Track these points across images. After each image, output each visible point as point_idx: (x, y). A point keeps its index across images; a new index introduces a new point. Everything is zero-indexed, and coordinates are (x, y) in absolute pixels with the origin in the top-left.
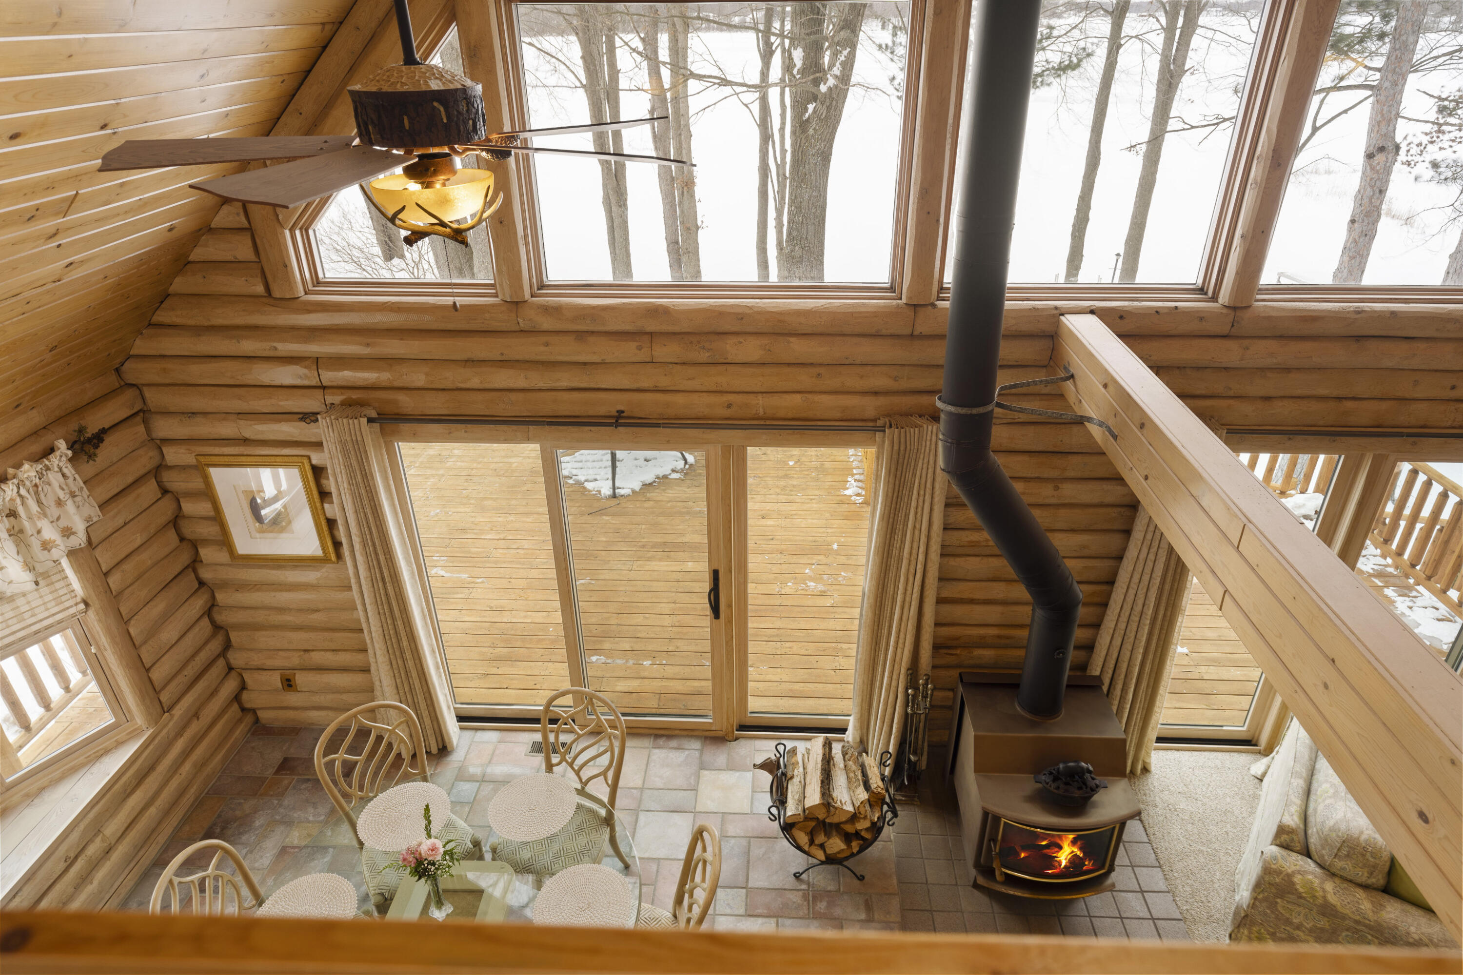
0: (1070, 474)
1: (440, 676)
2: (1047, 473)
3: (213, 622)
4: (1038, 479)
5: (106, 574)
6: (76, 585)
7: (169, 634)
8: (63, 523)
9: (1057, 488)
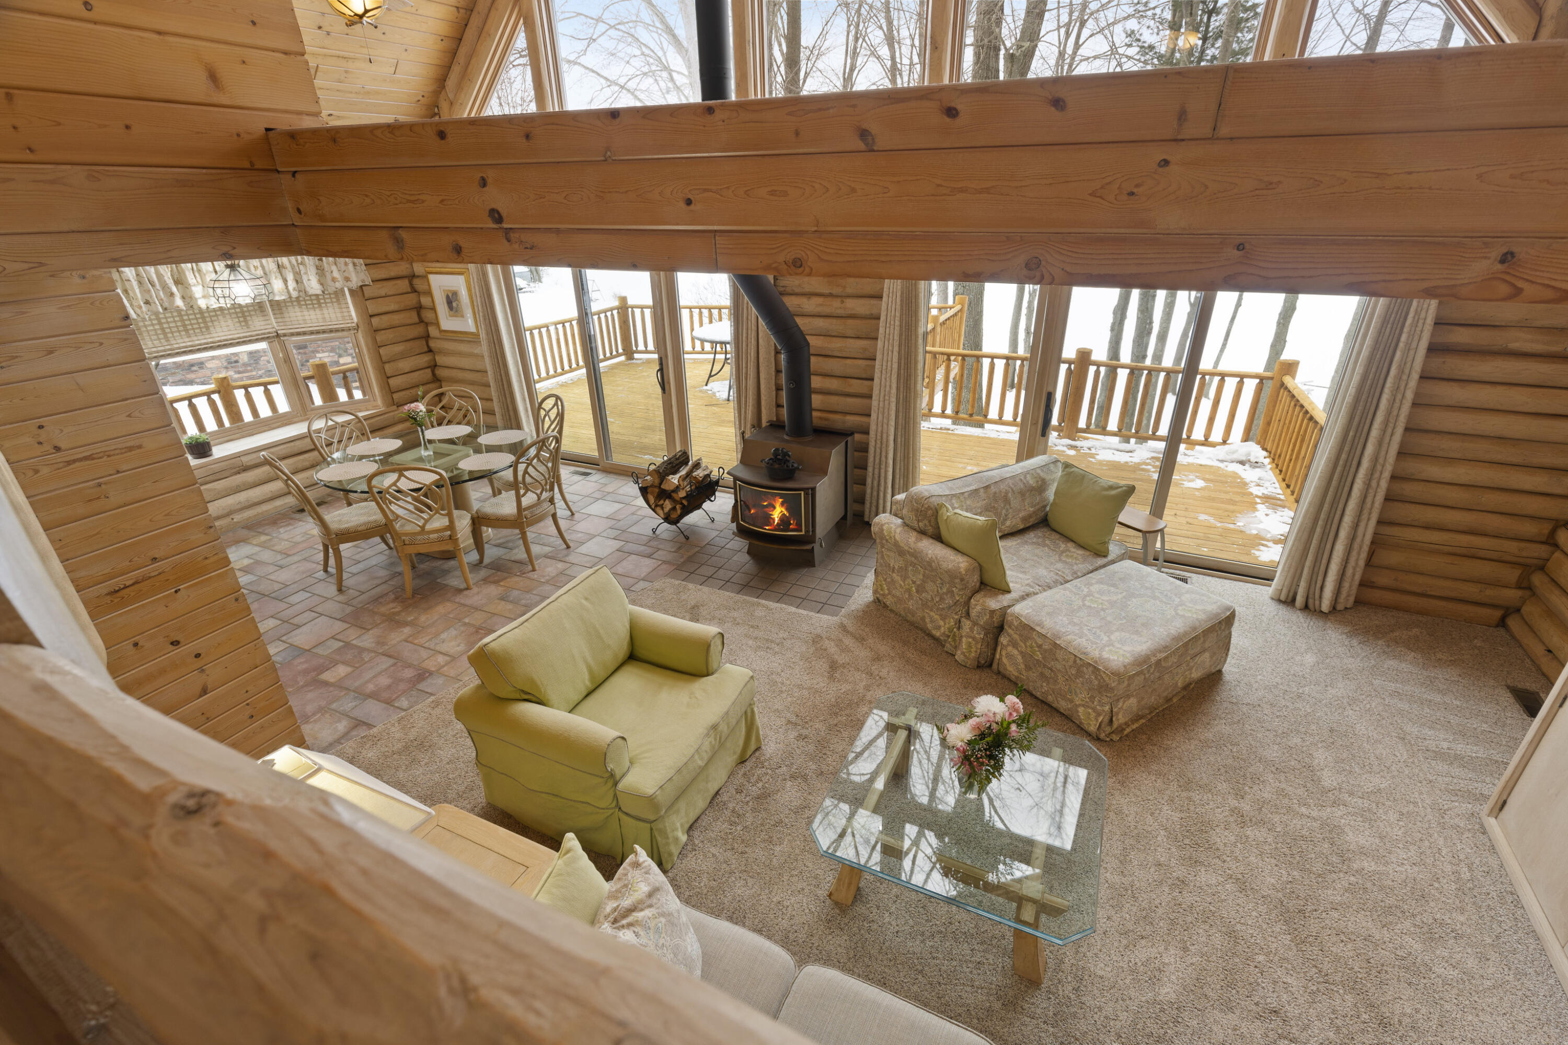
0: (849, 291)
1: (528, 416)
2: (836, 291)
3: (434, 374)
4: (831, 295)
5: (371, 316)
6: (353, 313)
7: (405, 365)
8: (346, 274)
9: (842, 302)
